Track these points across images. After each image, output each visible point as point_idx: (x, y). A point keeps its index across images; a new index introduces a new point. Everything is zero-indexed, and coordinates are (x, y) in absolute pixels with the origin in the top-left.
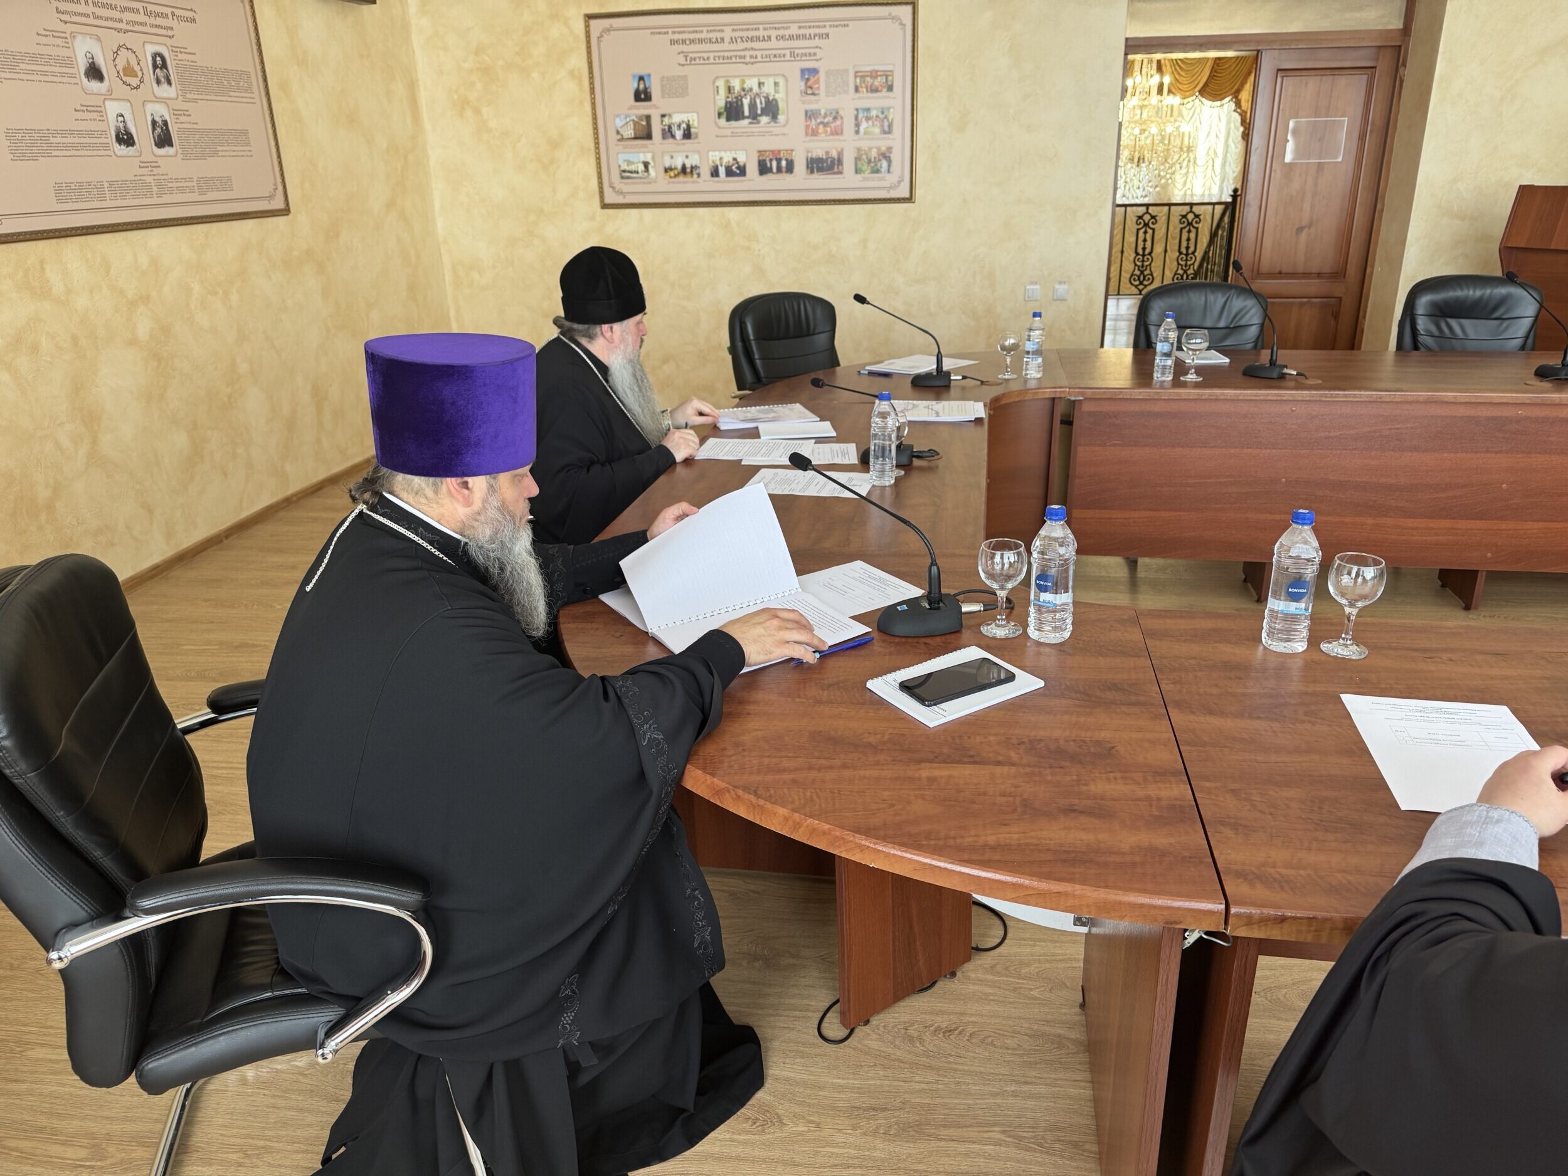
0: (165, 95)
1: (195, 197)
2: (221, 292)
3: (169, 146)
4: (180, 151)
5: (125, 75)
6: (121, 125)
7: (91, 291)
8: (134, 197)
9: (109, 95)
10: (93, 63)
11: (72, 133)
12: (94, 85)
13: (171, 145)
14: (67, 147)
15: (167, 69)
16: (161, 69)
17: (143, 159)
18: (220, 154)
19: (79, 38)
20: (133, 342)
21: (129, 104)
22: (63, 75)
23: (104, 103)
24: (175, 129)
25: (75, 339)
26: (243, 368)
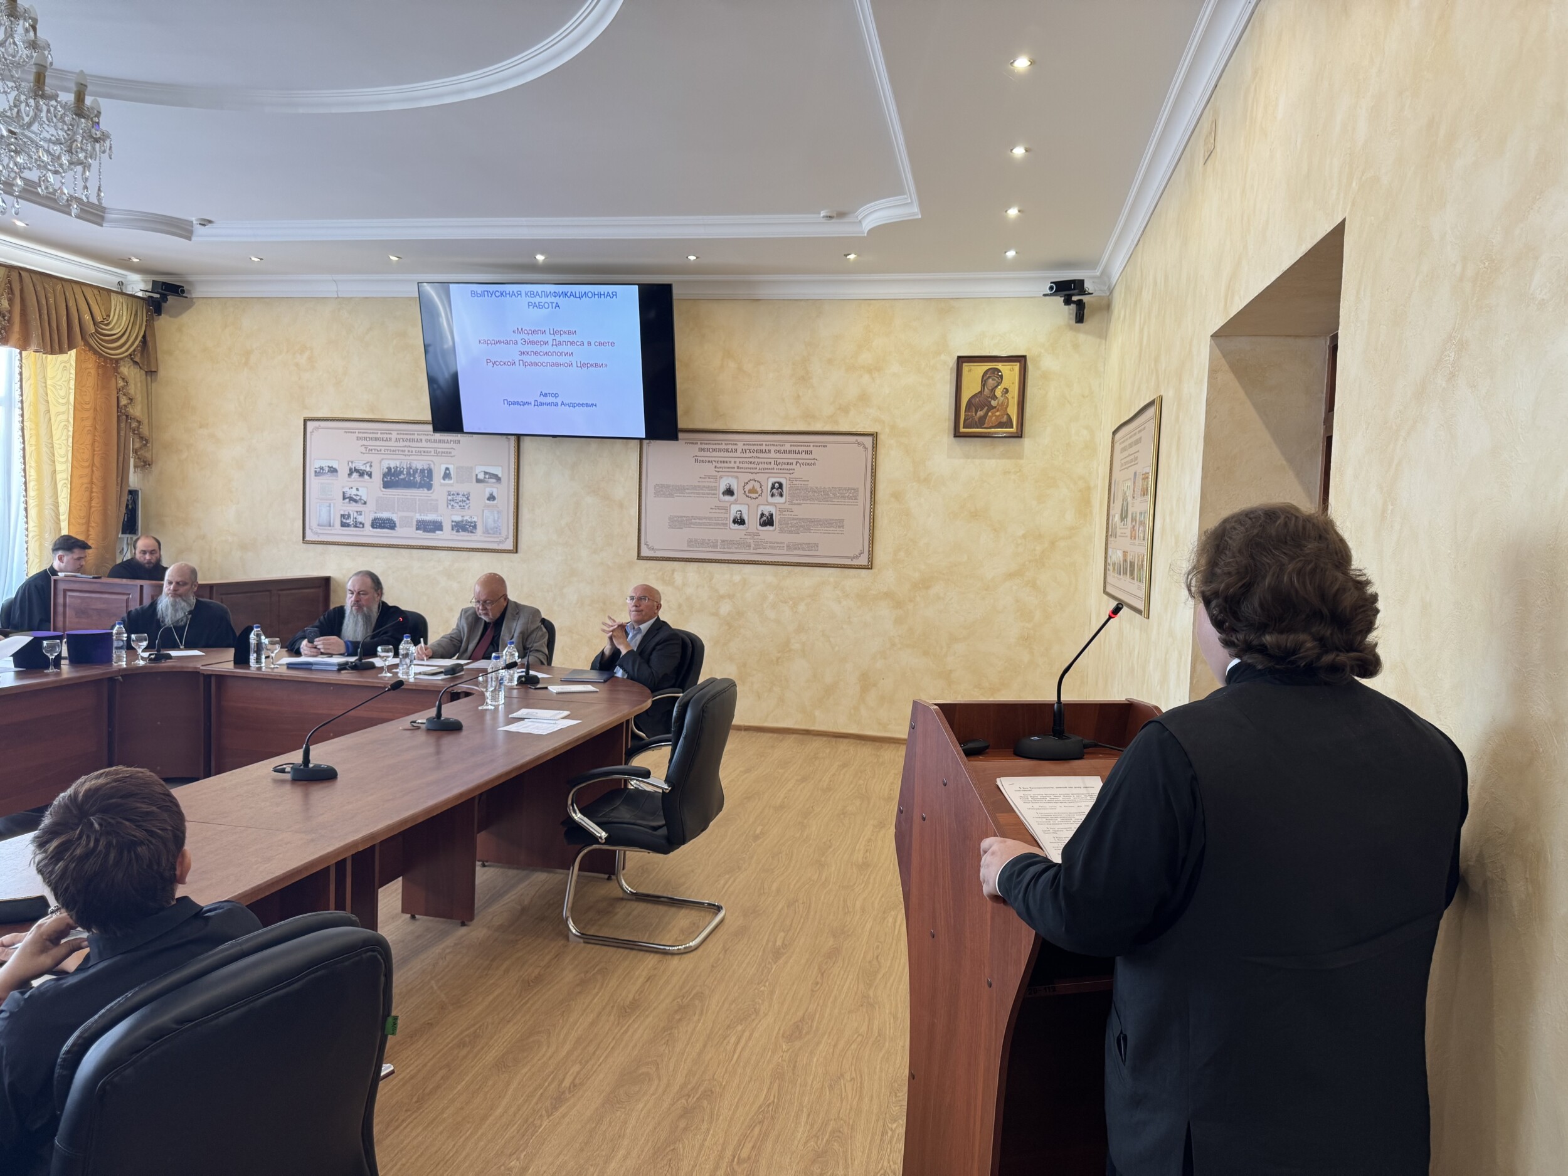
0: (776, 501)
1: (784, 552)
2: (791, 602)
3: (770, 525)
4: (778, 529)
5: (749, 493)
6: (738, 516)
7: (697, 587)
8: (736, 548)
9: (736, 502)
10: (730, 488)
11: (705, 518)
12: (728, 498)
13: (773, 525)
14: (700, 524)
15: (782, 489)
16: (777, 489)
17: (747, 531)
18: (812, 531)
19: (724, 478)
20: (716, 614)
21: (747, 506)
22: (708, 494)
23: (730, 506)
24: (778, 517)
25: (680, 606)
26: (796, 646)
